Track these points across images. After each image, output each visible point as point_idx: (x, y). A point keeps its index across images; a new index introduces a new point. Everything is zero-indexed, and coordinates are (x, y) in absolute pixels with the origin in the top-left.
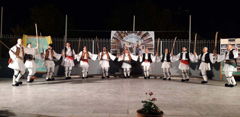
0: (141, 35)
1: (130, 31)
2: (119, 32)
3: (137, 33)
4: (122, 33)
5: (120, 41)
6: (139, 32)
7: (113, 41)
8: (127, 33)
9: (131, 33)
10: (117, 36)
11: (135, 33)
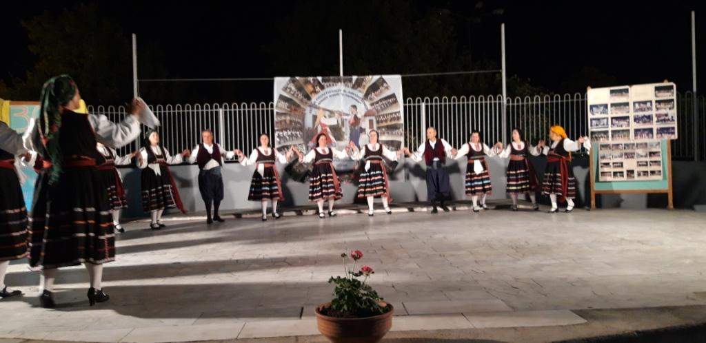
0: (364, 88)
1: (331, 78)
2: (298, 81)
3: (351, 81)
4: (307, 82)
5: (302, 106)
6: (357, 79)
7: (281, 108)
8: (323, 84)
9: (334, 81)
10: (292, 93)
11: (344, 82)
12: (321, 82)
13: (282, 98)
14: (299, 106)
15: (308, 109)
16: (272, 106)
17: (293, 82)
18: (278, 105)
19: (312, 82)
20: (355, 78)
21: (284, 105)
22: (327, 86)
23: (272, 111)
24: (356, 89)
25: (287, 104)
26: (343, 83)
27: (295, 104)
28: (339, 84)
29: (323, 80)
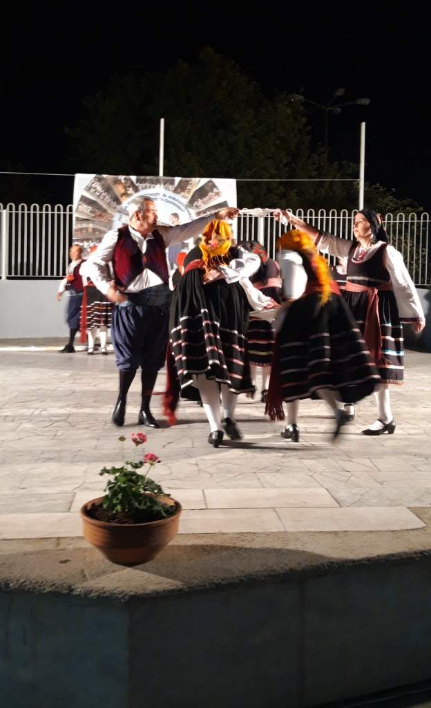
0: (189, 193)
1: (148, 177)
2: (105, 179)
3: (172, 183)
4: (117, 182)
5: (109, 211)
6: (181, 181)
7: (82, 212)
8: (137, 185)
9: (152, 182)
10: (97, 194)
11: (164, 184)
12: (135, 182)
13: (84, 200)
14: (105, 211)
15: (117, 216)
16: (71, 210)
17: (100, 180)
18: (78, 209)
19: (123, 181)
20: (177, 180)
21: (87, 209)
22: (143, 189)
23: (71, 216)
24: (179, 193)
25: (90, 208)
26: (162, 185)
27: (100, 208)
28: (158, 185)
29: (138, 181)
